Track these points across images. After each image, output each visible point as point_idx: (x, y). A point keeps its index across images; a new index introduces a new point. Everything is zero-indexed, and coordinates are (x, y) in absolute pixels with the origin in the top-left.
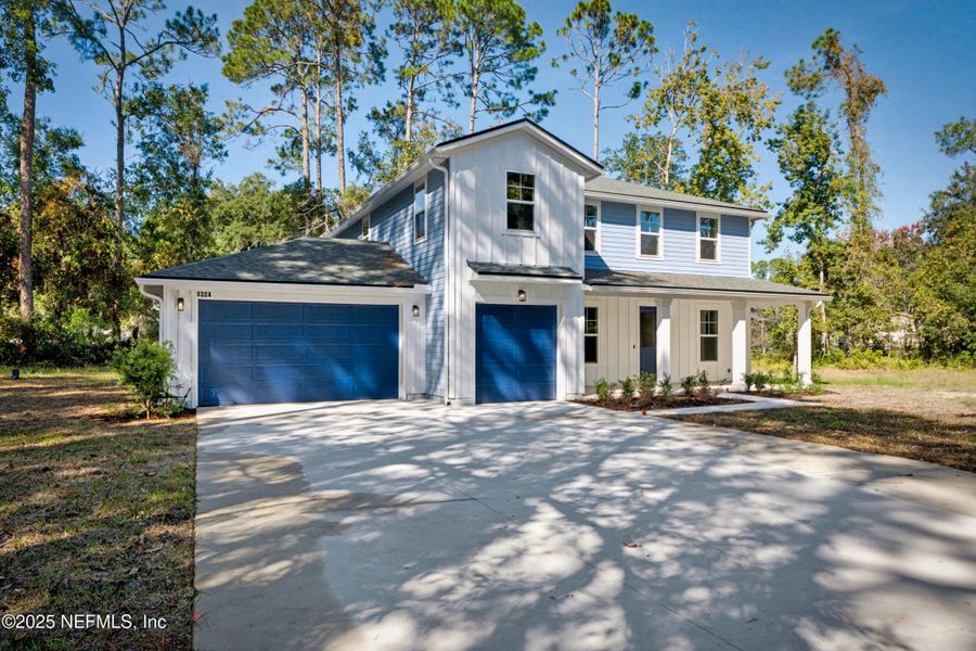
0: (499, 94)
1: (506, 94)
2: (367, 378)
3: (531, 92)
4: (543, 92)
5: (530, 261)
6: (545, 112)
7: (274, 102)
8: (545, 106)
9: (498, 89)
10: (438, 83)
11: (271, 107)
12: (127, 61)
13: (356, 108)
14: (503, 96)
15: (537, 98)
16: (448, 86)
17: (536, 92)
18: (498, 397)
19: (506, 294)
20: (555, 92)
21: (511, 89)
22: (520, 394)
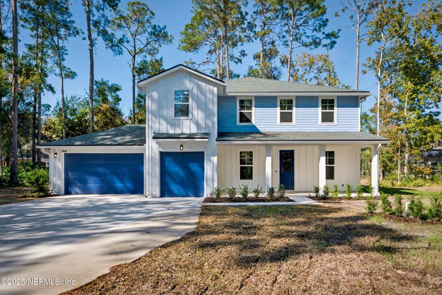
0: (308, 37)
1: (312, 36)
2: (129, 185)
3: (323, 33)
4: (331, 32)
5: (186, 131)
6: (334, 43)
7: (207, 58)
8: (333, 39)
9: (307, 34)
10: (279, 37)
11: (206, 61)
12: (137, 51)
13: (246, 55)
14: (310, 37)
15: (328, 36)
16: (284, 37)
17: (327, 32)
18: (172, 195)
19: (173, 147)
20: (339, 30)
21: (315, 33)
22: (183, 193)
